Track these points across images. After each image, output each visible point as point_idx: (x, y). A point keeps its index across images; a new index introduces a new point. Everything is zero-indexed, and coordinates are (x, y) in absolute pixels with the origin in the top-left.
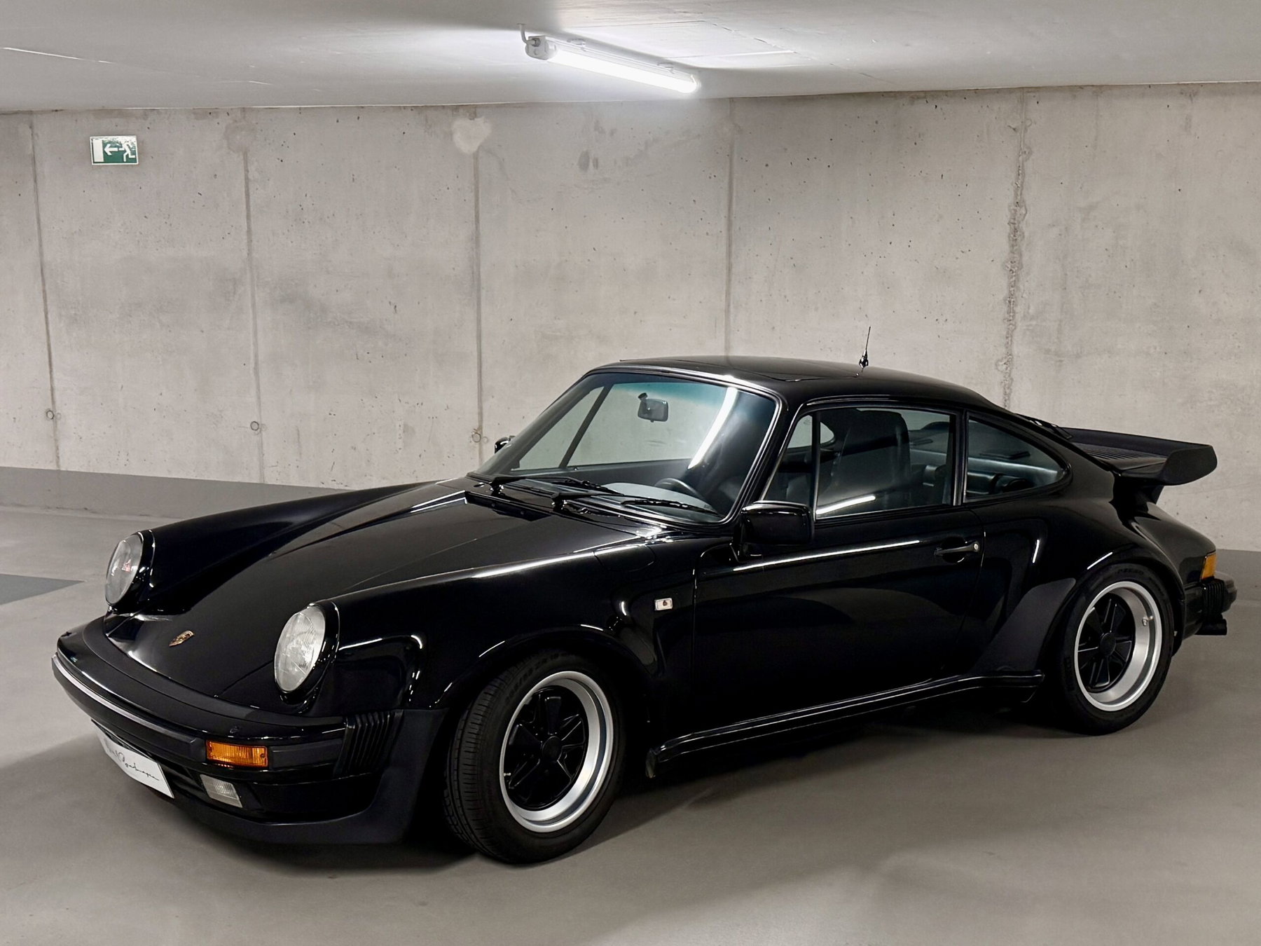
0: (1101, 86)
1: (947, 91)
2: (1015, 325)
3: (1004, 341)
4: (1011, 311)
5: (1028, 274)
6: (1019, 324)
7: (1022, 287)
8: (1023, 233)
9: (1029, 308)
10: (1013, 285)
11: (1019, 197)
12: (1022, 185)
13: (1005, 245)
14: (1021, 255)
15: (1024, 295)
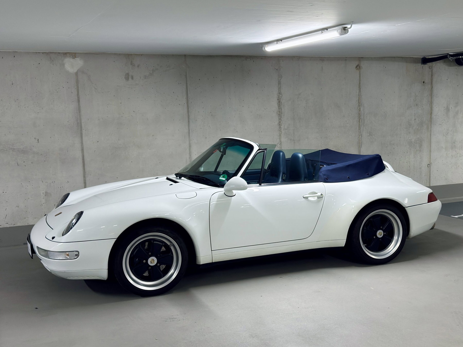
0: (299, 57)
1: (256, 56)
2: (281, 132)
3: (279, 137)
4: (280, 128)
5: (284, 116)
6: (283, 131)
7: (282, 119)
8: (281, 102)
9: (285, 126)
10: (280, 119)
11: (280, 91)
12: (280, 87)
13: (276, 106)
14: (281, 110)
15: (283, 122)
